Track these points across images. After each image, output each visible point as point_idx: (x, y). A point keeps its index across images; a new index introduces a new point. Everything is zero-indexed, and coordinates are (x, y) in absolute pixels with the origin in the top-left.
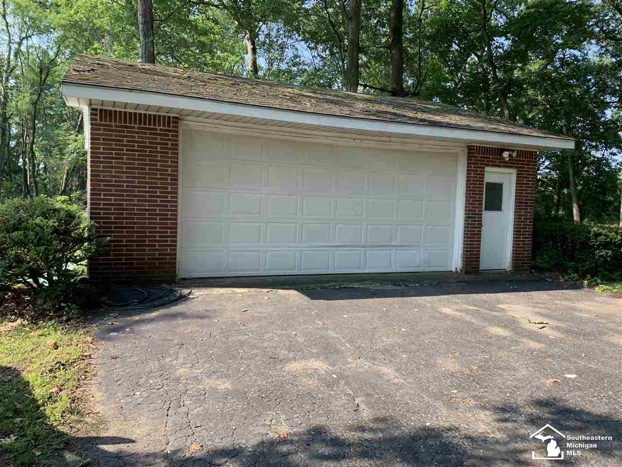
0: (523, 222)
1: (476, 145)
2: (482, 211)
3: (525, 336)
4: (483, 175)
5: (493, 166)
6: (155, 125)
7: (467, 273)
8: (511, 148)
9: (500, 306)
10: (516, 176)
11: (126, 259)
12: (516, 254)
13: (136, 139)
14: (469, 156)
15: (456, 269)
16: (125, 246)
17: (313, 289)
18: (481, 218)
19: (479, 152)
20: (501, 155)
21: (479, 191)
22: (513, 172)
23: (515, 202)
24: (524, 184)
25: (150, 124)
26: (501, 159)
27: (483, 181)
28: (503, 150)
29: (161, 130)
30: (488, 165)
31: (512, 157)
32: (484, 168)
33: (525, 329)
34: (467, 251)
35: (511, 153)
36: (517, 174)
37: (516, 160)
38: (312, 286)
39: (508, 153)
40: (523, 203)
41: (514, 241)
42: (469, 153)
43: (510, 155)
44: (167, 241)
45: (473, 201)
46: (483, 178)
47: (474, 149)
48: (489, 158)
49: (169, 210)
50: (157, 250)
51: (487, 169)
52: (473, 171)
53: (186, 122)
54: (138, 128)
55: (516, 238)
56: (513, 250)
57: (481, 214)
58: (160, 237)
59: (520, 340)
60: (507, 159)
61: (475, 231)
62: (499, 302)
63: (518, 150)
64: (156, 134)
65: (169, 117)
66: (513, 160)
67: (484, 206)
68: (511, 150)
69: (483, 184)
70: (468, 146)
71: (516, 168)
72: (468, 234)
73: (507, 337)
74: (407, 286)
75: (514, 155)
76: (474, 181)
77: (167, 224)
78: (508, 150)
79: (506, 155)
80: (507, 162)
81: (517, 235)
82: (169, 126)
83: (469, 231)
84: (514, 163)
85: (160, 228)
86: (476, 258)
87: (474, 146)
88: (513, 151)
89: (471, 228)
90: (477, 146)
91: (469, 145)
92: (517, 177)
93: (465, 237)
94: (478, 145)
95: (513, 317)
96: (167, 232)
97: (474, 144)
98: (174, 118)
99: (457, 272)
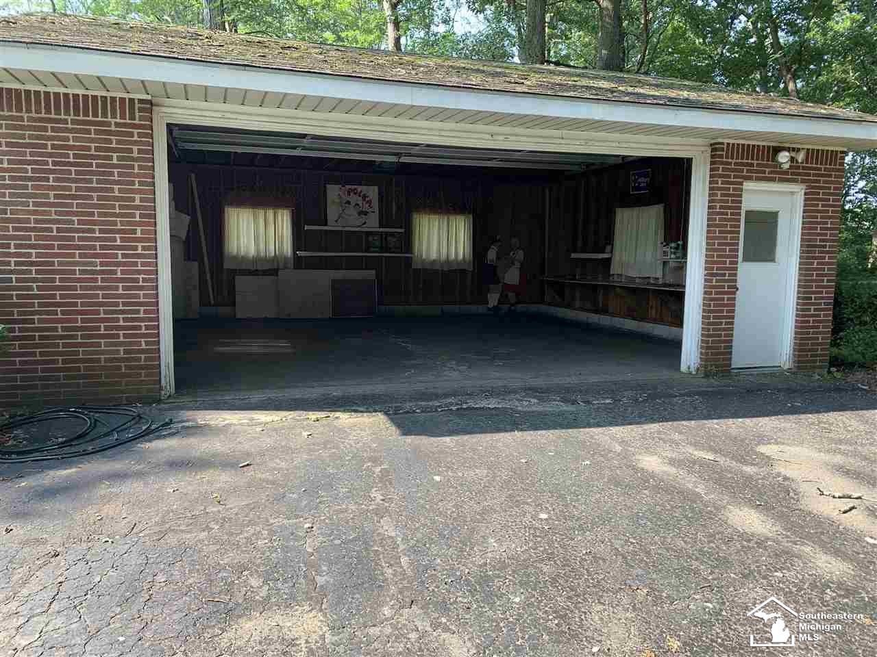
0: (815, 281)
1: (726, 141)
2: (736, 263)
3: (809, 537)
4: (740, 196)
5: (759, 179)
6: (105, 115)
7: (707, 376)
8: (794, 146)
9: (762, 449)
10: (803, 197)
11: (64, 361)
12: (802, 339)
13: (71, 143)
14: (712, 163)
15: (689, 368)
16: (62, 337)
17: (408, 412)
18: (735, 275)
19: (732, 154)
20: (774, 158)
21: (731, 226)
22: (797, 192)
23: (802, 246)
24: (819, 211)
25: (95, 115)
26: (775, 167)
27: (740, 208)
28: (777, 150)
29: (117, 124)
30: (749, 178)
31: (797, 162)
32: (741, 184)
33: (810, 513)
34: (708, 336)
35: (793, 154)
36: (805, 194)
37: (804, 168)
38: (408, 406)
39: (787, 154)
40: (815, 246)
41: (797, 316)
42: (712, 157)
43: (792, 159)
44: (139, 328)
45: (719, 244)
46: (740, 202)
47: (722, 150)
48: (752, 165)
49: (139, 272)
50: (121, 344)
51: (748, 185)
52: (719, 189)
53: (164, 109)
54: (73, 122)
55: (803, 310)
56: (796, 333)
57: (736, 269)
58: (125, 320)
59: (796, 548)
60: (786, 166)
61: (723, 299)
62: (762, 439)
63: (808, 150)
64: (110, 133)
65: (132, 101)
66: (798, 168)
67: (740, 254)
68: (794, 149)
69: (739, 214)
70: (711, 145)
71: (803, 181)
72: (710, 305)
73: (768, 539)
74: (588, 402)
75: (801, 157)
76: (721, 207)
77: (138, 296)
78: (788, 150)
79: (784, 157)
80: (786, 173)
81: (804, 304)
82: (132, 118)
83: (712, 300)
84: (799, 174)
85: (124, 304)
86: (725, 348)
87: (723, 144)
88: (799, 150)
89: (717, 293)
90: (728, 144)
91: (713, 141)
92: (806, 200)
93: (704, 311)
94: (731, 141)
95: (786, 478)
96: (138, 312)
97: (720, 140)
98: (141, 101)
99: (690, 373)
